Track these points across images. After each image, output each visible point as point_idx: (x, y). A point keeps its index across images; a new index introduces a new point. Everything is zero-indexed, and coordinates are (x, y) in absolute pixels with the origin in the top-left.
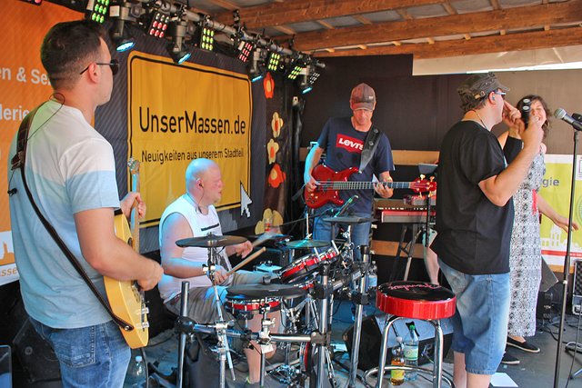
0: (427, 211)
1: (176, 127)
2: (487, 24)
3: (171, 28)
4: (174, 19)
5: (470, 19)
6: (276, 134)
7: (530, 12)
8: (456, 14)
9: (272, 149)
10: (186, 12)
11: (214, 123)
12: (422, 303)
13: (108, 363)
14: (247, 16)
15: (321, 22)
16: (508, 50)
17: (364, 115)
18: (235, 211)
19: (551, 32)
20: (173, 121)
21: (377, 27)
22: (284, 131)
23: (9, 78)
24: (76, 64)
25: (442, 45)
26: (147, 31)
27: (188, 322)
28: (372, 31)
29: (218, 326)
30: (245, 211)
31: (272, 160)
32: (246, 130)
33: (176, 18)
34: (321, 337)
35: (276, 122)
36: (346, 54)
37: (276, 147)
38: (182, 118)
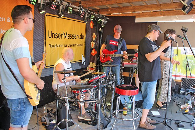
0: (137, 63)
1: (61, 37)
2: (156, 8)
3: (58, 7)
4: (59, 4)
5: (151, 6)
6: (94, 39)
7: (168, 5)
8: (147, 5)
9: (93, 44)
10: (63, 2)
11: (73, 36)
12: (128, 90)
13: (24, 110)
14: (83, 4)
15: (107, 6)
16: (163, 16)
17: (118, 34)
18: (80, 63)
19: (175, 11)
20: (59, 35)
21: (124, 8)
22: (96, 39)
23: (4, 21)
24: (21, 17)
25: (144, 14)
26: (50, 7)
27: (59, 96)
28: (122, 9)
29: (66, 98)
30: (83, 63)
31: (92, 47)
32: (84, 38)
33: (60, 4)
34: (99, 101)
35: (94, 36)
36: (116, 15)
37: (94, 43)
38: (63, 34)
